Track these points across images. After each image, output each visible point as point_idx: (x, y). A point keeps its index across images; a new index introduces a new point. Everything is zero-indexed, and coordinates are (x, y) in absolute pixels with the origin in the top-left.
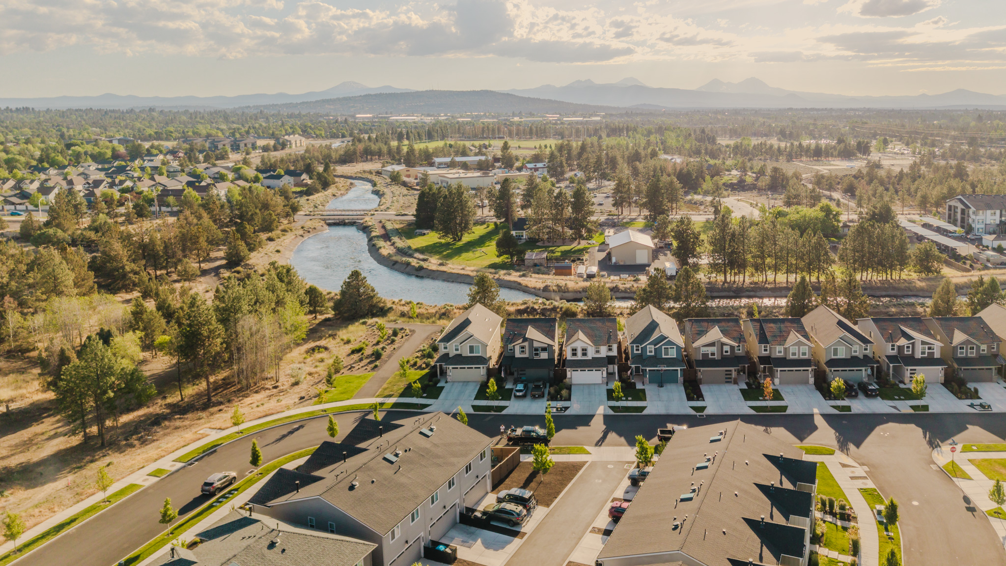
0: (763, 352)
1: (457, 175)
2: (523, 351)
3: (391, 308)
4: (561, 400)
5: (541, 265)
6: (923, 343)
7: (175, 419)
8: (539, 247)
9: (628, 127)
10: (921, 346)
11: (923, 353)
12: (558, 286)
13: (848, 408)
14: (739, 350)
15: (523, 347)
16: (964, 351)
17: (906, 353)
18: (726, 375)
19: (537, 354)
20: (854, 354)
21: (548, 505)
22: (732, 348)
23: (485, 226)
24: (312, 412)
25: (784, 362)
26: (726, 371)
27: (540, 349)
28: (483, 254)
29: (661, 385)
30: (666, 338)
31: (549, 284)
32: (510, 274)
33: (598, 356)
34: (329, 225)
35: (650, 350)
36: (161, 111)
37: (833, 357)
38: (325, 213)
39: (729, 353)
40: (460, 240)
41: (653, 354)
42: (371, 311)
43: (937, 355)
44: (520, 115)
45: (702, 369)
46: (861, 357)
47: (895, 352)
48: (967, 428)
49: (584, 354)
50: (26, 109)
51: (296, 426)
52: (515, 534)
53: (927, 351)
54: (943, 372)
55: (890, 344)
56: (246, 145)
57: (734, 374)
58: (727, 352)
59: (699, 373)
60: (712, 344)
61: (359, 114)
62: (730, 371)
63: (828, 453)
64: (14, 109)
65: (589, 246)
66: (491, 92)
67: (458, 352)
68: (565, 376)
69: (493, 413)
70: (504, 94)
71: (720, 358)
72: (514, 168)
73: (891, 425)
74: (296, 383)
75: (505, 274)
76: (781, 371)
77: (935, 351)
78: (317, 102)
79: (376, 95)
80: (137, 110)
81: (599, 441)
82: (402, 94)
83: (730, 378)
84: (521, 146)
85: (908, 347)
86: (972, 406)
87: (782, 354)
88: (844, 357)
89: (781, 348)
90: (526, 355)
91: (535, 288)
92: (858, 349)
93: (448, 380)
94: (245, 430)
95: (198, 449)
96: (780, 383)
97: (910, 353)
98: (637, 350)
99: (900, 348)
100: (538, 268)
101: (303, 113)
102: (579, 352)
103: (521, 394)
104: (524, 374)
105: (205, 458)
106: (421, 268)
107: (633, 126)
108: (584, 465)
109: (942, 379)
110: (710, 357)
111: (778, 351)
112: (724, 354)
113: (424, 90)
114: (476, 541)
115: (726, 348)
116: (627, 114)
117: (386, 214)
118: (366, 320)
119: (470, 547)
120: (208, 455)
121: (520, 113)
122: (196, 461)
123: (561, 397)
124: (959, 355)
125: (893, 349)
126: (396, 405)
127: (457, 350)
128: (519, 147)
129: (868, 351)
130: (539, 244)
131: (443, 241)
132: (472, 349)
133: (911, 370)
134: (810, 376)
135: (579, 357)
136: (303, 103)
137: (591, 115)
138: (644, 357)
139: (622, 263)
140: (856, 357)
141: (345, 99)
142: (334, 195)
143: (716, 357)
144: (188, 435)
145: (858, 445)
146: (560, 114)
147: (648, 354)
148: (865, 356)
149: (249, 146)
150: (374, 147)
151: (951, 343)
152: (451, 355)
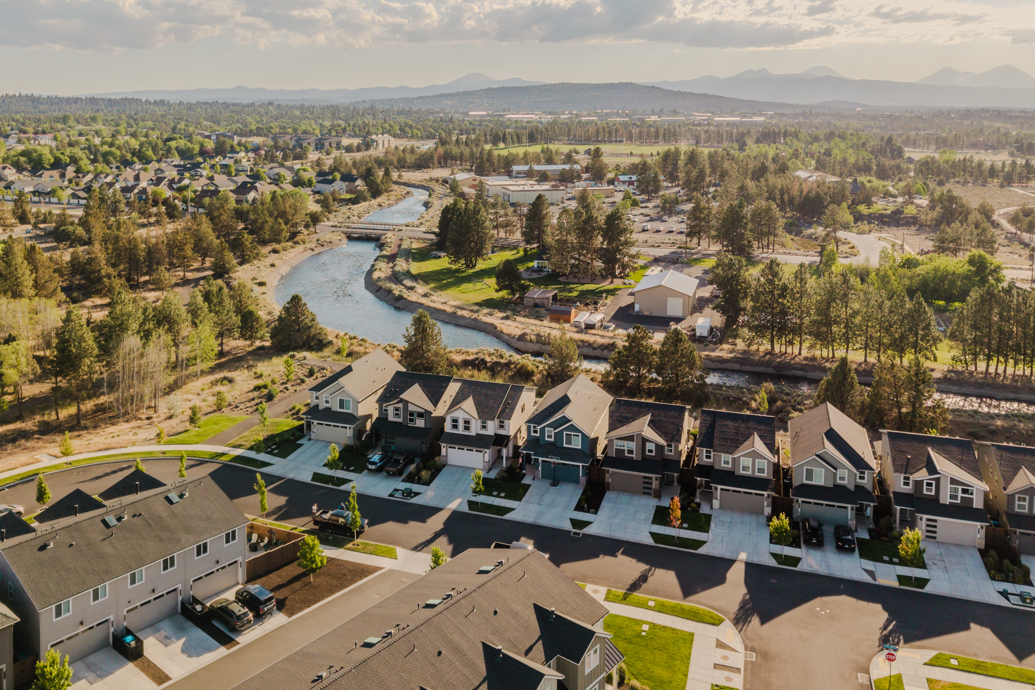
0: (705, 459)
1: (521, 188)
2: (397, 414)
3: (331, 342)
4: (419, 483)
5: (543, 306)
6: (954, 481)
7: (33, 439)
8: (560, 283)
9: (786, 131)
10: (949, 486)
11: (953, 497)
12: (538, 335)
13: (796, 561)
14: (671, 451)
15: (397, 409)
16: (1026, 504)
17: (925, 492)
18: (645, 483)
19: (411, 420)
20: (839, 481)
21: (291, 614)
22: (659, 447)
23: (515, 252)
24: (151, 453)
25: (731, 478)
26: (645, 477)
27: (416, 415)
28: (485, 286)
29: (554, 484)
30: (569, 421)
31: (528, 331)
32: (491, 315)
33: (483, 432)
34: (350, 238)
35: (550, 435)
36: (279, 105)
37: (805, 482)
38: (353, 225)
39: (653, 454)
40: (474, 266)
41: (552, 440)
42: (309, 343)
43: (978, 503)
44: (661, 113)
45: (611, 470)
46: (852, 487)
47: (909, 489)
48: (968, 628)
49: (467, 428)
50: (162, 102)
51: (125, 466)
52: (226, 641)
53: (960, 494)
54: (983, 532)
55: (902, 476)
56: (330, 144)
57: (655, 484)
58: (650, 451)
59: (607, 475)
60: (630, 438)
61: (474, 111)
62: (651, 478)
63: (711, 621)
64: (152, 101)
65: (624, 286)
66: (632, 84)
67: (328, 405)
68: (439, 453)
69: (330, 486)
70: (647, 87)
71: (640, 459)
72: (606, 179)
73: (844, 599)
74: (170, 417)
75: (485, 315)
76: (722, 489)
77: (974, 496)
78: (435, 96)
79: (498, 89)
80: (257, 104)
81: (420, 545)
82: (527, 87)
83: (650, 489)
84: (634, 152)
85: (929, 485)
86: (1004, 594)
87: (730, 466)
88: (822, 483)
89: (729, 457)
90: (400, 420)
91: (509, 335)
92: (846, 475)
93: (312, 437)
94: (75, 461)
95: (19, 475)
96: (720, 508)
97: (933, 493)
98: (535, 432)
99: (918, 484)
100: (537, 309)
101: (414, 108)
102: (461, 425)
103: (373, 467)
104: (393, 443)
105: (19, 486)
106: (400, 298)
107: (793, 130)
108: (376, 571)
109: (982, 544)
110: (626, 454)
111: (724, 461)
112: (647, 453)
113: (558, 82)
114: (179, 639)
115: (650, 446)
116: (804, 114)
117: (415, 231)
118: (295, 353)
119: (166, 646)
120: (23, 483)
121: (662, 111)
122: (8, 487)
123: (420, 478)
124: (1017, 510)
125: (906, 484)
126: (238, 459)
127: (327, 402)
128: (631, 154)
129: (865, 481)
130: (562, 279)
131: (454, 267)
132: (342, 403)
133: (928, 520)
134: (766, 503)
135: (461, 431)
136: (420, 97)
137: (755, 115)
138: (541, 443)
139: (647, 313)
140: (843, 487)
141: (464, 93)
142: (380, 205)
143: (634, 456)
144: (23, 457)
145: (763, 621)
146: (713, 113)
147: (547, 439)
148: (859, 488)
149: (334, 145)
150: (456, 150)
151: (1005, 489)
152: (321, 408)
